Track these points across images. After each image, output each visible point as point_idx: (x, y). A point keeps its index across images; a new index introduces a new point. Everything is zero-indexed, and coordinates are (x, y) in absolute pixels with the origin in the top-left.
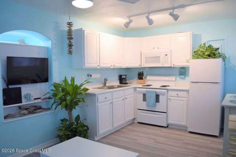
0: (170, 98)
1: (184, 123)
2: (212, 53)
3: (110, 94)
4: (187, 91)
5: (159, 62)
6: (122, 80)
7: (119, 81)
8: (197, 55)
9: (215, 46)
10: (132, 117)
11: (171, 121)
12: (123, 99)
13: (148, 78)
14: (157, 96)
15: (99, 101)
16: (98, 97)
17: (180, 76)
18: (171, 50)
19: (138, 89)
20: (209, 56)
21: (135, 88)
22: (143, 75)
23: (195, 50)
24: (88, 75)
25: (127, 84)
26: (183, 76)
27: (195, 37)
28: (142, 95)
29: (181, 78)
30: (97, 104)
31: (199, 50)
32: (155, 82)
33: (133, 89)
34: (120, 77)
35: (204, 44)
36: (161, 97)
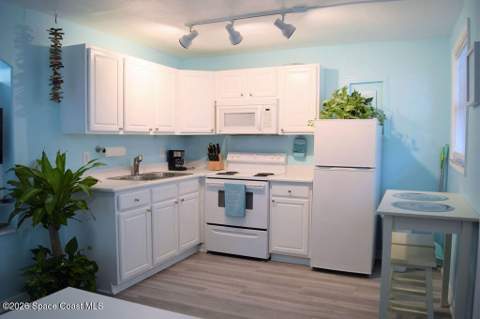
0: (273, 198)
1: (302, 251)
2: (359, 108)
3: (147, 190)
4: (310, 185)
5: (253, 124)
6: (175, 162)
8: (329, 110)
9: (365, 94)
10: (195, 241)
11: (275, 248)
12: (176, 203)
13: (230, 157)
14: (249, 196)
15: (122, 206)
16: (118, 198)
17: (296, 154)
18: (278, 100)
19: (207, 181)
20: (353, 113)
21: (202, 179)
22: (219, 152)
23: (326, 101)
24: (98, 150)
25: (185, 169)
26: (302, 155)
27: (327, 76)
28: (217, 194)
29: (297, 158)
30: (117, 213)
31: (333, 102)
32: (244, 166)
33: (196, 182)
34: (170, 154)
35: (344, 89)
36: (255, 198)
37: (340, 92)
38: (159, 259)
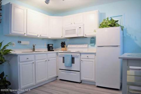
0: (82, 59)
1: (93, 80)
2: (113, 24)
4: (95, 54)
5: (75, 33)
7: (47, 49)
8: (102, 26)
9: (115, 19)
11: (83, 78)
12: (46, 61)
13: (69, 46)
14: (73, 59)
17: (91, 44)
18: (84, 24)
19: (59, 54)
20: (111, 26)
21: (57, 53)
22: (65, 44)
23: (101, 23)
26: (93, 44)
28: (62, 58)
29: (92, 46)
31: (103, 23)
32: (72, 48)
33: (55, 54)
35: (108, 18)
36: (75, 59)
37: (106, 20)
38: (38, 81)
